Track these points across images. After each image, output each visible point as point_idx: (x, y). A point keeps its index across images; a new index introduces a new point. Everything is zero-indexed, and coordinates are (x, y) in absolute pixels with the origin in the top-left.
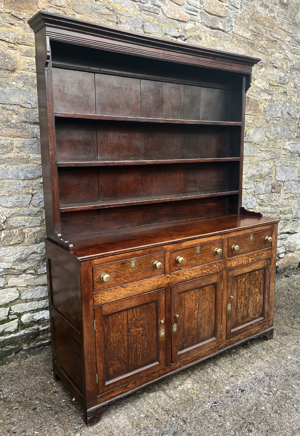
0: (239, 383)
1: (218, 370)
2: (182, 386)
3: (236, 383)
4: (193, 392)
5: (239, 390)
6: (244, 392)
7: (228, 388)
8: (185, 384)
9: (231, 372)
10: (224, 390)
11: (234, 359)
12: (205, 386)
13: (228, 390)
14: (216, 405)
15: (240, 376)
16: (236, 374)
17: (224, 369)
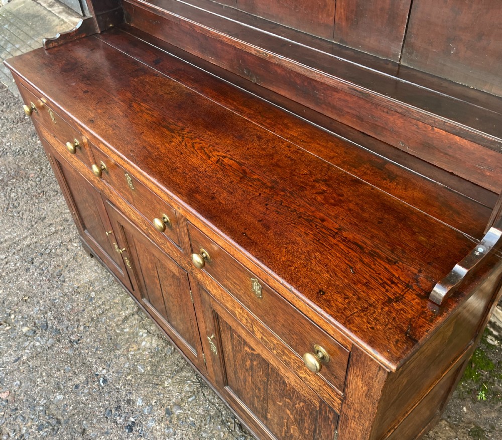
0: (152, 424)
1: (187, 388)
2: (145, 335)
3: (150, 418)
4: (132, 349)
5: (133, 422)
6: (127, 430)
7: (139, 403)
8: (149, 338)
9: (181, 411)
10: (134, 396)
11: (223, 423)
12: (144, 366)
13: (134, 403)
14: (101, 381)
15: (168, 428)
16: (174, 421)
17: (190, 400)
